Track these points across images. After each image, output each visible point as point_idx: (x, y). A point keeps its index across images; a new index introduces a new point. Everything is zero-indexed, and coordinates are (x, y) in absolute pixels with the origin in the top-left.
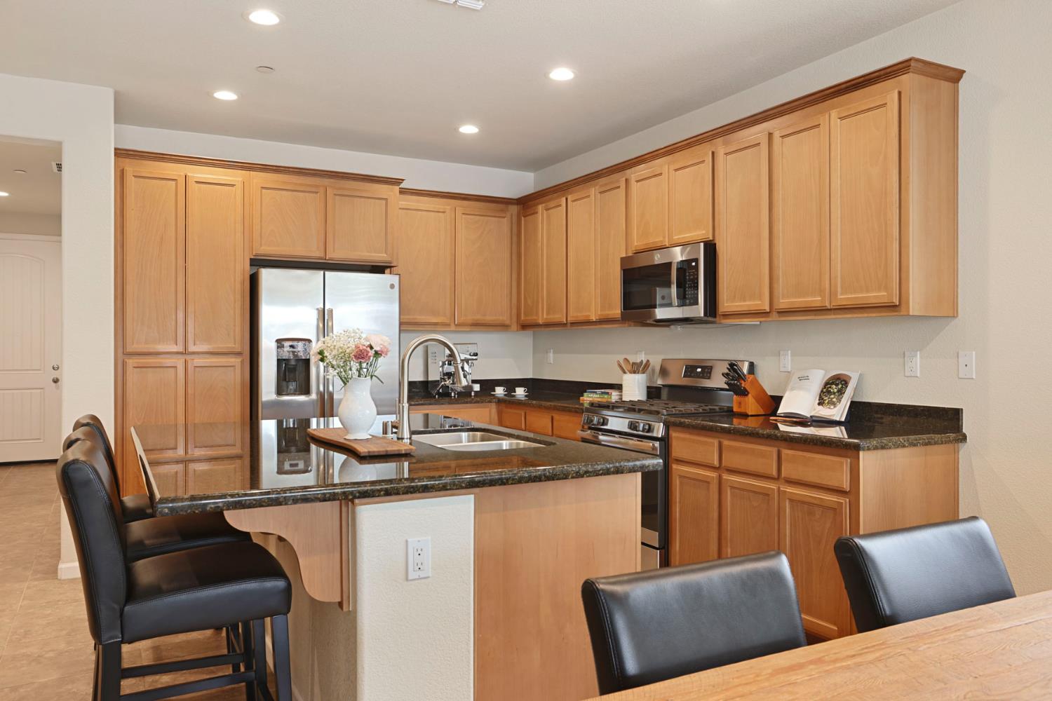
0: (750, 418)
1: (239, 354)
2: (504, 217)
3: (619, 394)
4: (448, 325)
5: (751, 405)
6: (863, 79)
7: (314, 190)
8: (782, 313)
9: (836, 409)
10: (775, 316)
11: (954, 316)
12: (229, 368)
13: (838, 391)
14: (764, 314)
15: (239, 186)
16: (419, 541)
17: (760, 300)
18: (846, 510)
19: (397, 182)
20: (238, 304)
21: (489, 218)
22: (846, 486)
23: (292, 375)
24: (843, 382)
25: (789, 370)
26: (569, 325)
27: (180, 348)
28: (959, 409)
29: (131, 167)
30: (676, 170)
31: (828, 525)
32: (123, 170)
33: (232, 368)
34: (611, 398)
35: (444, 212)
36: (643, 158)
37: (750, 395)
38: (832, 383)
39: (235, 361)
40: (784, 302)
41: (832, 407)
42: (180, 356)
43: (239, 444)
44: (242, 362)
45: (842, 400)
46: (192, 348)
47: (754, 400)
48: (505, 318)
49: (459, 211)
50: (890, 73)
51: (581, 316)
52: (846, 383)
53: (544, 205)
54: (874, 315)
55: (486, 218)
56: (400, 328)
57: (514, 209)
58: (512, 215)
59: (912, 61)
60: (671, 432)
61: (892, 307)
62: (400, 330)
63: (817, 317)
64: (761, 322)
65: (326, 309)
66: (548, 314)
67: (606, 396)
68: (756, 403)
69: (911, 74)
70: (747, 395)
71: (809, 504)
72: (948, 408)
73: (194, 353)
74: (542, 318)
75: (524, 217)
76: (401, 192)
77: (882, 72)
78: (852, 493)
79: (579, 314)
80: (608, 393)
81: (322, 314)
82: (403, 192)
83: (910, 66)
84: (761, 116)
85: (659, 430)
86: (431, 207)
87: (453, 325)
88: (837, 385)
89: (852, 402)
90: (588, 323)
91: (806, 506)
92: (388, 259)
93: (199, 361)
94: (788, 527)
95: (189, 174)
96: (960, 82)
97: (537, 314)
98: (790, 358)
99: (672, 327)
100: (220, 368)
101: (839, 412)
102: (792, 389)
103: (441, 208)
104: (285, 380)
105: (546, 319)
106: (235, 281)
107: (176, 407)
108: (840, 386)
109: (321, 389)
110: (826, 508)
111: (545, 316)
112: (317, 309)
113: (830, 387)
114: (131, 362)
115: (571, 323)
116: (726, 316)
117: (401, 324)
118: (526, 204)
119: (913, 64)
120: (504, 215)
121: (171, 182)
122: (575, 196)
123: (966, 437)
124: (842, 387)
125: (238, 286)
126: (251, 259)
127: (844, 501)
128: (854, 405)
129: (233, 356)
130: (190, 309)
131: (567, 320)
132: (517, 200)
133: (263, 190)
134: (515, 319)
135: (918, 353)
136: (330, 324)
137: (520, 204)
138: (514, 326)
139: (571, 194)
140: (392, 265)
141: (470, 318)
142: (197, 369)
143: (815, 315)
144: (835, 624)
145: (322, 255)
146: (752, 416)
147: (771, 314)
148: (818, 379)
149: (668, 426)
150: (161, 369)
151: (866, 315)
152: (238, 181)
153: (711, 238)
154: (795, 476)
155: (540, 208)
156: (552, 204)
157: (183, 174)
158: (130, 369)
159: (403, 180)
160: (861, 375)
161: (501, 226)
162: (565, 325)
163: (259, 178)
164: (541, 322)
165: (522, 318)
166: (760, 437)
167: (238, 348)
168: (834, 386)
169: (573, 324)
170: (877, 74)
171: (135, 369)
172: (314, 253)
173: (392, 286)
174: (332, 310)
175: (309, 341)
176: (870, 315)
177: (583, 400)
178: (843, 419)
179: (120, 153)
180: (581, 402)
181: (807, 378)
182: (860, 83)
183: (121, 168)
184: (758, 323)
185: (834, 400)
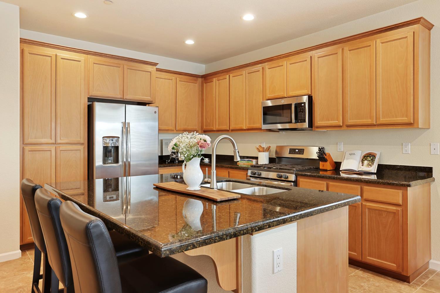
0: (328, 171)
1: (83, 144)
2: (196, 83)
3: (256, 161)
4: (173, 130)
5: (328, 166)
6: (394, 26)
7: (118, 66)
8: (348, 126)
9: (372, 167)
10: (345, 128)
11: (429, 129)
12: (78, 151)
13: (371, 160)
14: (340, 127)
15: (83, 61)
16: (278, 251)
17: (338, 120)
18: (400, 213)
19: (155, 64)
20: (82, 120)
21: (190, 83)
22: (401, 202)
23: (109, 154)
24: (373, 156)
25: (342, 150)
26: (230, 131)
27: (53, 141)
28: (432, 167)
29: (28, 48)
30: (291, 64)
31: (390, 219)
32: (23, 49)
33: (79, 151)
34: (253, 163)
35: (172, 80)
36: (272, 58)
37: (328, 162)
38: (368, 156)
39: (81, 147)
40: (350, 122)
41: (370, 167)
42: (53, 145)
43: (82, 187)
44: (84, 148)
45: (374, 163)
46: (59, 141)
47: (329, 164)
48: (196, 127)
49: (178, 79)
50: (409, 23)
51: (238, 127)
52: (375, 156)
53: (216, 78)
54: (400, 127)
55: (189, 83)
56: (158, 131)
57: (200, 80)
58: (199, 82)
59: (422, 19)
60: (298, 179)
61: (410, 124)
62: (158, 133)
63: (368, 128)
64: (327, 130)
65: (126, 122)
66: (219, 126)
67: (250, 162)
68: (330, 165)
69: (419, 25)
70: (327, 162)
71: (379, 210)
72: (426, 167)
73: (60, 144)
74: (216, 127)
75: (205, 83)
76: (157, 70)
77: (405, 23)
78: (404, 205)
79: (237, 126)
80: (251, 161)
81: (124, 124)
82: (158, 70)
83: (420, 21)
84: (338, 41)
85: (292, 177)
86: (166, 77)
87: (175, 131)
88: (370, 157)
89: (378, 165)
90: (242, 130)
91: (377, 211)
92: (152, 100)
93: (63, 147)
94: (367, 220)
95: (57, 54)
96: (431, 30)
97: (213, 126)
98: (342, 145)
99: (280, 132)
100: (73, 151)
101: (374, 169)
102: (347, 159)
103: (171, 78)
104: (106, 156)
105: (218, 128)
106: (80, 108)
107: (51, 171)
108: (372, 158)
109: (125, 160)
110: (388, 212)
111: (217, 127)
112: (122, 123)
113: (367, 158)
114: (27, 148)
115: (231, 130)
116: (318, 127)
117: (159, 130)
118: (206, 78)
119: (422, 20)
120: (196, 82)
121: (47, 58)
122: (234, 74)
123: (435, 179)
124: (373, 158)
125: (82, 111)
126: (88, 98)
127: (399, 209)
128: (379, 166)
129: (80, 145)
130: (58, 122)
131: (229, 129)
132: (202, 76)
133: (95, 65)
134: (200, 128)
135: (410, 143)
136: (128, 129)
137: (203, 78)
138: (200, 131)
139: (232, 73)
140: (153, 103)
141: (183, 127)
142: (62, 152)
143: (367, 127)
144: (394, 263)
145: (122, 97)
146: (329, 170)
147: (342, 127)
148: (359, 155)
149: (297, 176)
150: (43, 152)
151: (395, 127)
152: (82, 59)
153: (310, 94)
154: (371, 198)
155: (214, 80)
156: (221, 78)
157: (55, 54)
158: (27, 152)
159: (158, 64)
160: (381, 153)
161: (195, 87)
162: (228, 131)
163: (92, 58)
164: (215, 130)
165: (204, 128)
166: (352, 181)
167: (82, 142)
168: (369, 158)
169: (232, 130)
170: (402, 24)
171: (29, 152)
172: (118, 96)
173: (155, 112)
174: (129, 123)
175: (119, 137)
176: (397, 127)
177: (239, 164)
178: (375, 172)
179: (23, 41)
180: (238, 164)
181: (354, 154)
182: (393, 28)
183: (22, 49)
184: (326, 131)
185: (370, 163)
